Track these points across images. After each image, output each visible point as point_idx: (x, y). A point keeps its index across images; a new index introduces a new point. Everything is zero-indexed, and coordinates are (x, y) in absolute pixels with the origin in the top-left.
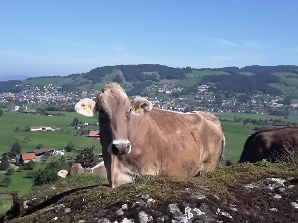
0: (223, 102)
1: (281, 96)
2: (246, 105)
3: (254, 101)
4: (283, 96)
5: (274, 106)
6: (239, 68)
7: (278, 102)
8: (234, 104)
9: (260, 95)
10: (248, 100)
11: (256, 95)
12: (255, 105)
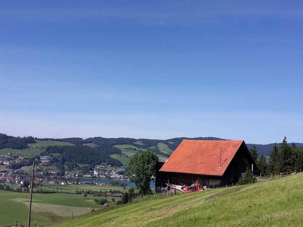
5: (114, 176)
8: (77, 176)
9: (102, 166)
10: (90, 171)
11: (98, 166)
12: (97, 176)
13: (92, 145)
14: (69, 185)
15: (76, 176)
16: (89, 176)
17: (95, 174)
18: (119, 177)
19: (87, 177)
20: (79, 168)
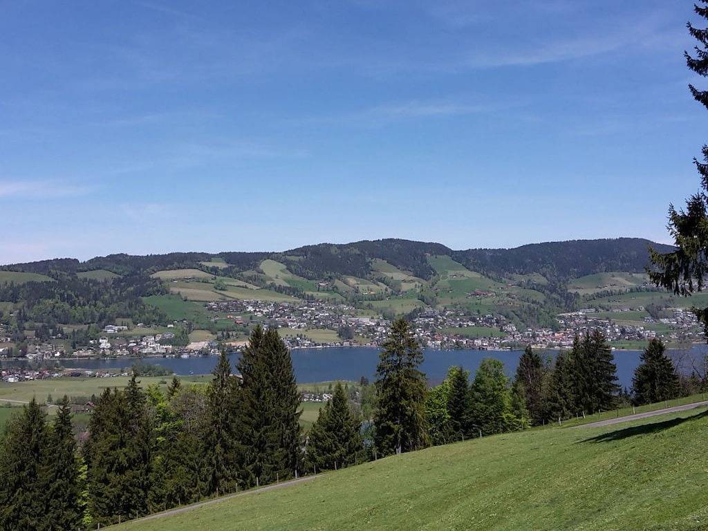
0: (29, 350)
1: (169, 326)
2: (84, 354)
3: (105, 344)
4: (172, 326)
5: (150, 350)
6: (80, 262)
7: (162, 342)
8: (58, 354)
9: (121, 327)
10: (91, 342)
11: (111, 328)
12: (108, 352)
13: (100, 276)
14: (26, 382)
15: (56, 355)
16: (90, 353)
17: (104, 349)
18: (164, 351)
19: (83, 357)
20: (62, 334)
